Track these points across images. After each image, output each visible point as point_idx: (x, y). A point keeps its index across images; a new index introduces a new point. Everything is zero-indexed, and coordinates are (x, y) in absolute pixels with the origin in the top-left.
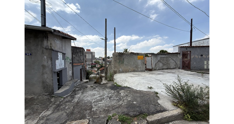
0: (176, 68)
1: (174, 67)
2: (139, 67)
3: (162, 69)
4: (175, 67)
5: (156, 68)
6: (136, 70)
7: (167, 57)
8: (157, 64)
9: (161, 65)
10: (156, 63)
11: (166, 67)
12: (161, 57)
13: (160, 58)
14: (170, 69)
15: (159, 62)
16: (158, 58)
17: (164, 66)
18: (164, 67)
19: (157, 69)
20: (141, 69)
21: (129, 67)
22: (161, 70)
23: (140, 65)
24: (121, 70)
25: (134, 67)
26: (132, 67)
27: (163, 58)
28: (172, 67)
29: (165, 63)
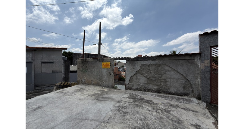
0: (187, 95)
1: (181, 90)
2: (104, 79)
3: (145, 90)
4: (185, 92)
5: (131, 86)
6: (100, 83)
7: (157, 65)
8: (134, 77)
9: (142, 80)
10: (132, 76)
11: (155, 88)
12: (143, 65)
13: (141, 67)
14: (165, 93)
15: (138, 75)
16: (136, 66)
17: (150, 84)
18: (150, 86)
19: (134, 87)
20: (107, 84)
21: (92, 78)
22: (141, 90)
23: (104, 77)
24: (83, 80)
25: (97, 79)
26: (95, 78)
27: (149, 66)
28: (172, 90)
29: (151, 78)
